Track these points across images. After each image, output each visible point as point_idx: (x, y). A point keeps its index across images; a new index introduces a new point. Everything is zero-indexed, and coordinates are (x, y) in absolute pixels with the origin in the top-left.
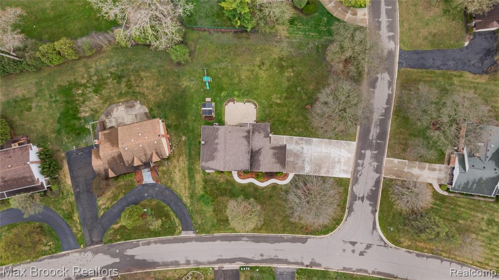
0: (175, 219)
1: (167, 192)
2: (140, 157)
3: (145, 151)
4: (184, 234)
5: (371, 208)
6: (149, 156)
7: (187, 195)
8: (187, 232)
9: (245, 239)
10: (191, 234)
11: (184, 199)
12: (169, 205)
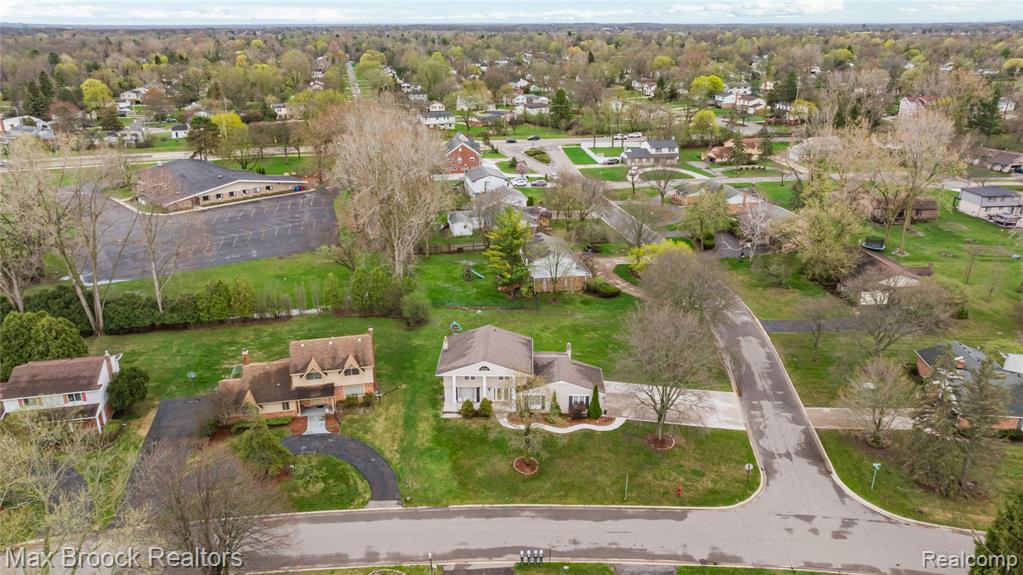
0: (359, 482)
1: (352, 445)
2: (322, 360)
3: (336, 352)
4: (374, 507)
5: (814, 469)
6: (340, 361)
7: (395, 448)
8: (384, 502)
9: (528, 513)
10: (392, 506)
11: (387, 453)
12: (351, 462)
